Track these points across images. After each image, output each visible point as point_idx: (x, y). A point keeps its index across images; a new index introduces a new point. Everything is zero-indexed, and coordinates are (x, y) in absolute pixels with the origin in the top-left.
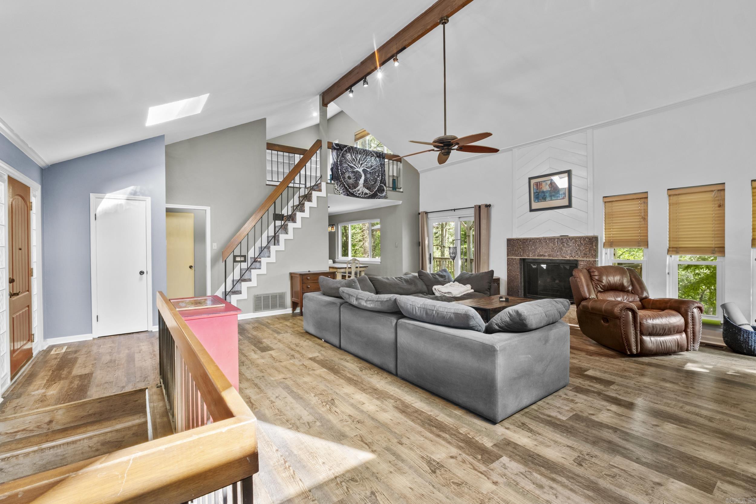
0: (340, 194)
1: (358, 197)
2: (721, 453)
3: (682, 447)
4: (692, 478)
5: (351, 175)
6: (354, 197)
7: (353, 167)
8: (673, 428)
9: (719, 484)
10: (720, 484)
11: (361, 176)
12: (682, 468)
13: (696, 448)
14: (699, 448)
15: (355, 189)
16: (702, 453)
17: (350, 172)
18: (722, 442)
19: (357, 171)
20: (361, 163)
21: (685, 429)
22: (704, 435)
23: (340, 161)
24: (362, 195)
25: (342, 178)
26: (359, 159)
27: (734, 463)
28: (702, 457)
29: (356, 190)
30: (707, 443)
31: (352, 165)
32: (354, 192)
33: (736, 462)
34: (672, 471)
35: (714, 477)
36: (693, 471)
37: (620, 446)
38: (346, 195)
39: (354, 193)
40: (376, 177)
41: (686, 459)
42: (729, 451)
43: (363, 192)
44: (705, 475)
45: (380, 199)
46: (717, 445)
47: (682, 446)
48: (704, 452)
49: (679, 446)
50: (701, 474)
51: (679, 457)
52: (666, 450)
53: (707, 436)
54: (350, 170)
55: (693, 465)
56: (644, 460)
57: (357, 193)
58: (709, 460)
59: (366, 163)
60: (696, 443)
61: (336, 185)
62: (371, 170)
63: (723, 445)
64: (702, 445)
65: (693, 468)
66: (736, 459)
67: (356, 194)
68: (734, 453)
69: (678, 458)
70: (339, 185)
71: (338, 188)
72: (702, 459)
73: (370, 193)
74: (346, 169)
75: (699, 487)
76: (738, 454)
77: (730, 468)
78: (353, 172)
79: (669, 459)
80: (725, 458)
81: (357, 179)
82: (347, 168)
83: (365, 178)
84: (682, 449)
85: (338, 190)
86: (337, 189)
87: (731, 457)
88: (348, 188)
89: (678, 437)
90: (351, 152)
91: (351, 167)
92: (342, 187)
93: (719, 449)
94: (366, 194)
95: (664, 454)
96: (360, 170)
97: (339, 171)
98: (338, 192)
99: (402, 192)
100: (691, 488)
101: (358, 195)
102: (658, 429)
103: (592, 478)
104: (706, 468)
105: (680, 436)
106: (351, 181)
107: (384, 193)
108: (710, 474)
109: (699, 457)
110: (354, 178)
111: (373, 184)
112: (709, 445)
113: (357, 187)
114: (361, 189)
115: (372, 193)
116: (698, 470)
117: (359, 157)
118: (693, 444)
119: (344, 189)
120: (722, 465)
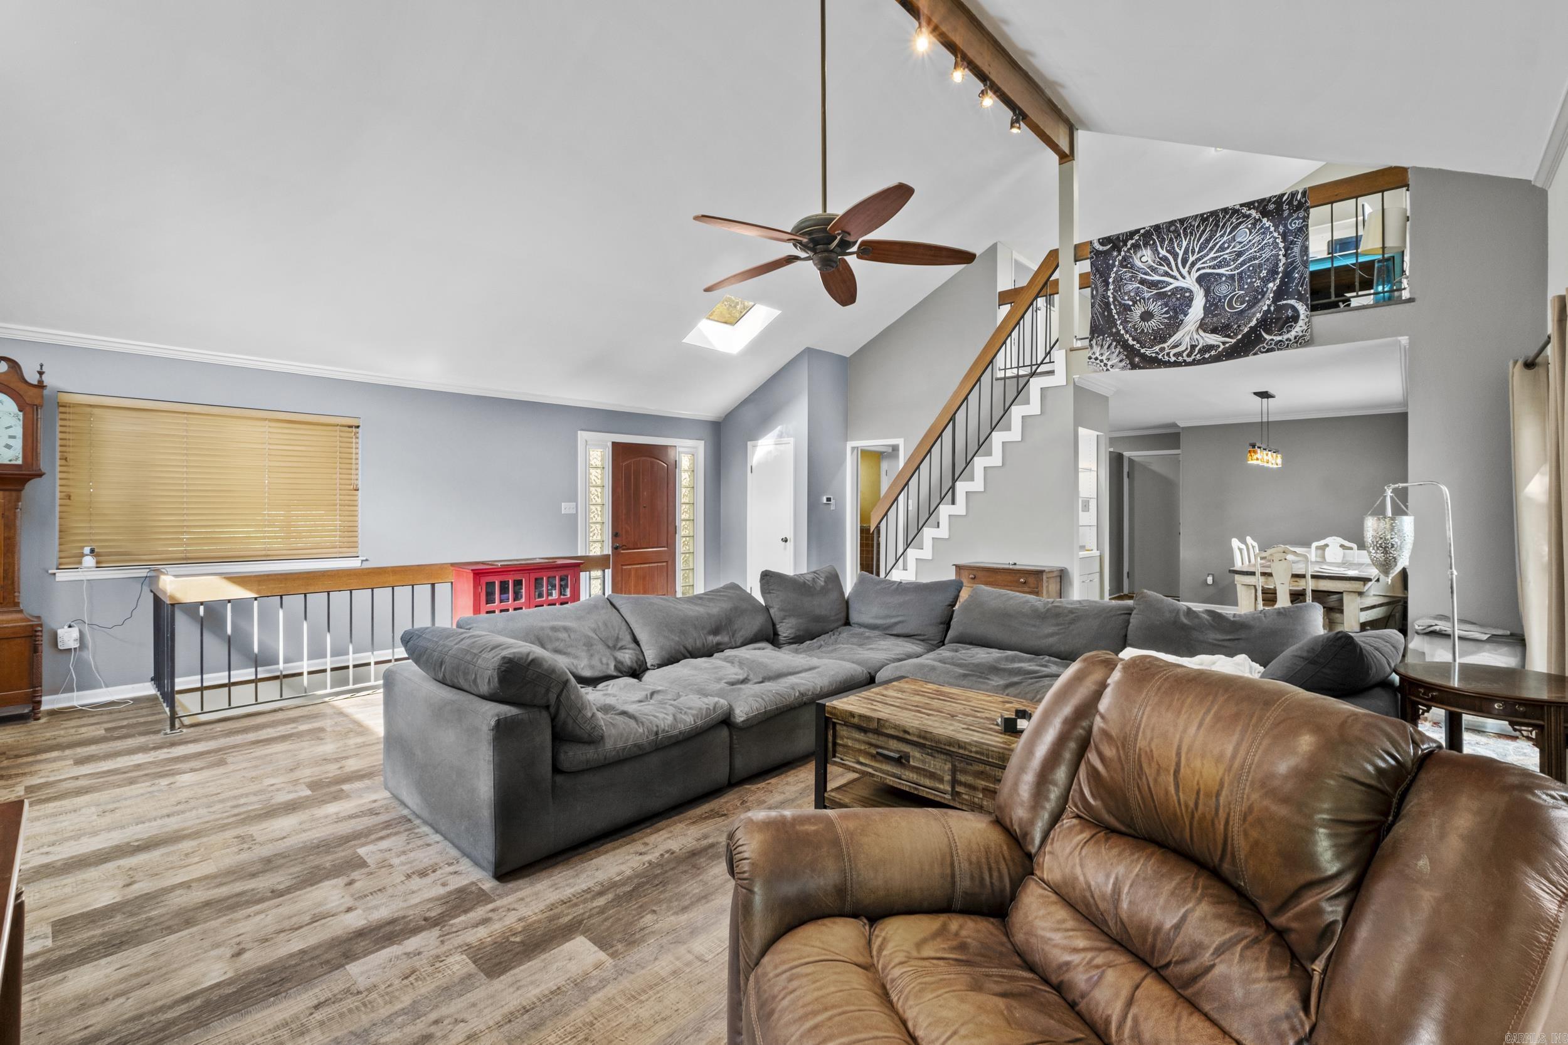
0: (1107, 370)
1: (1176, 364)
2: (75, 1000)
3: (151, 952)
4: (93, 921)
5: (1155, 307)
6: (1159, 367)
7: (1159, 282)
8: (204, 975)
9: (49, 943)
10: (46, 944)
11: (1191, 300)
12: (119, 923)
13: (125, 972)
14: (121, 977)
15: (1165, 342)
16: (109, 970)
17: (1149, 299)
18: (86, 1028)
19: (1176, 288)
20: (1191, 259)
21: (184, 994)
22: (135, 1013)
23: (1114, 282)
24: (1189, 355)
25: (1121, 324)
26: (1186, 252)
27: (39, 998)
28: (103, 961)
29: (1165, 345)
30: (113, 999)
31: (1157, 278)
32: (1157, 353)
33: (36, 1002)
34: (129, 909)
35: (61, 948)
36: (99, 931)
37: (232, 881)
38: (1129, 366)
39: (1160, 357)
40: (1258, 283)
41: (124, 939)
42: (60, 1019)
43: (1193, 347)
44: (78, 938)
45: (1276, 353)
46: (93, 1012)
47: (153, 954)
48: (107, 976)
49: (156, 950)
50: (85, 936)
51: (139, 933)
52: (169, 927)
53: (125, 1017)
54: (1147, 295)
55: (106, 939)
56: (178, 892)
57: (1168, 354)
58: (87, 968)
59: (1212, 255)
60: (135, 982)
61: (1097, 350)
62: (1236, 268)
63: (80, 1024)
64: (122, 986)
65: (102, 935)
66: (37, 1011)
67: (1167, 358)
68: (48, 1021)
69: (139, 930)
70: (1106, 347)
71: (1102, 355)
72: (100, 958)
73: (1224, 343)
74: (1137, 294)
75: (74, 918)
76: (41, 1026)
77: (43, 981)
78: (1160, 296)
79: (151, 919)
80: (62, 994)
81: (1176, 312)
82: (1138, 292)
83: (1207, 301)
84: (146, 949)
85: (1102, 361)
86: (1100, 358)
87: (51, 1005)
88: (1137, 346)
89: (175, 966)
90: (1155, 242)
91: (1152, 285)
92: (1116, 347)
93: (83, 1004)
94: (1209, 348)
95: (162, 919)
96: (1189, 282)
97: (1112, 307)
98: (1102, 364)
99: (1410, 300)
100: (85, 910)
101: (1173, 359)
102: (227, 952)
103: (205, 840)
104: (83, 950)
105: (175, 970)
106: (1153, 323)
107: (1298, 329)
108: (71, 947)
109: (109, 959)
110: (1166, 313)
111: (1242, 311)
112: (107, 999)
113: (1171, 336)
114: (1187, 339)
115: (1233, 341)
116: (93, 937)
117: (1185, 244)
118: (137, 975)
119: (1120, 353)
120: (60, 976)
